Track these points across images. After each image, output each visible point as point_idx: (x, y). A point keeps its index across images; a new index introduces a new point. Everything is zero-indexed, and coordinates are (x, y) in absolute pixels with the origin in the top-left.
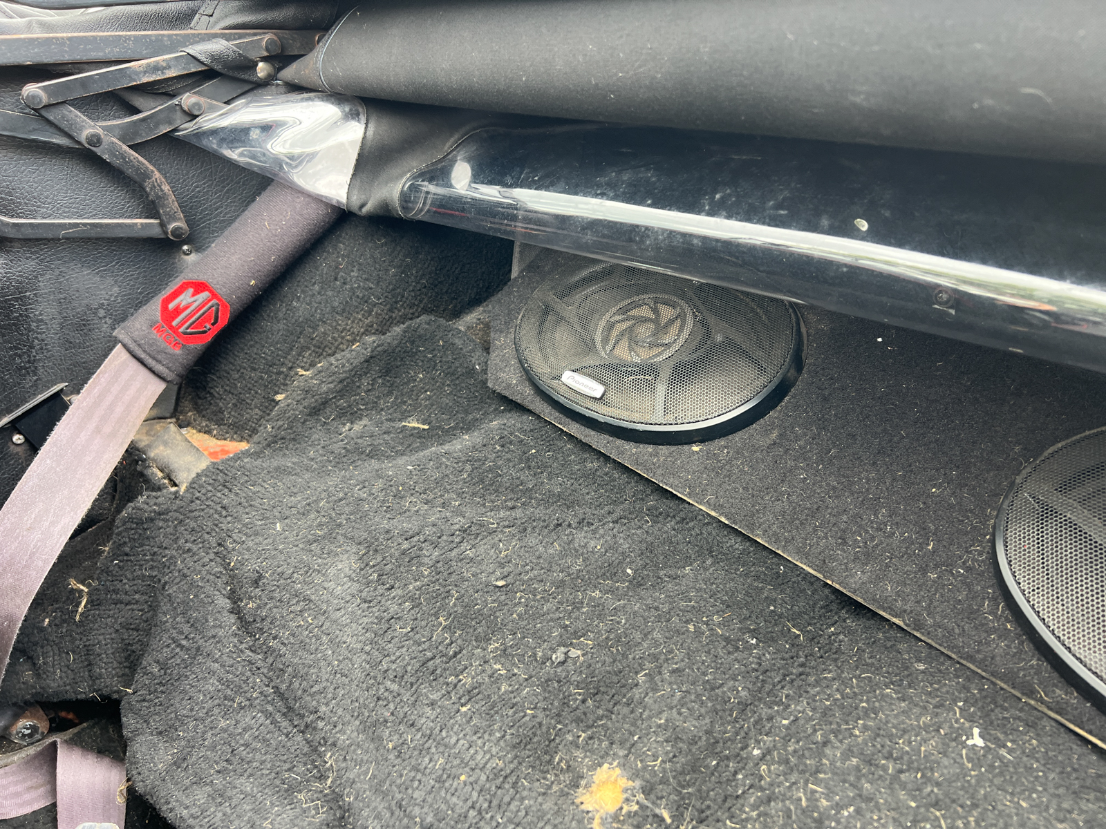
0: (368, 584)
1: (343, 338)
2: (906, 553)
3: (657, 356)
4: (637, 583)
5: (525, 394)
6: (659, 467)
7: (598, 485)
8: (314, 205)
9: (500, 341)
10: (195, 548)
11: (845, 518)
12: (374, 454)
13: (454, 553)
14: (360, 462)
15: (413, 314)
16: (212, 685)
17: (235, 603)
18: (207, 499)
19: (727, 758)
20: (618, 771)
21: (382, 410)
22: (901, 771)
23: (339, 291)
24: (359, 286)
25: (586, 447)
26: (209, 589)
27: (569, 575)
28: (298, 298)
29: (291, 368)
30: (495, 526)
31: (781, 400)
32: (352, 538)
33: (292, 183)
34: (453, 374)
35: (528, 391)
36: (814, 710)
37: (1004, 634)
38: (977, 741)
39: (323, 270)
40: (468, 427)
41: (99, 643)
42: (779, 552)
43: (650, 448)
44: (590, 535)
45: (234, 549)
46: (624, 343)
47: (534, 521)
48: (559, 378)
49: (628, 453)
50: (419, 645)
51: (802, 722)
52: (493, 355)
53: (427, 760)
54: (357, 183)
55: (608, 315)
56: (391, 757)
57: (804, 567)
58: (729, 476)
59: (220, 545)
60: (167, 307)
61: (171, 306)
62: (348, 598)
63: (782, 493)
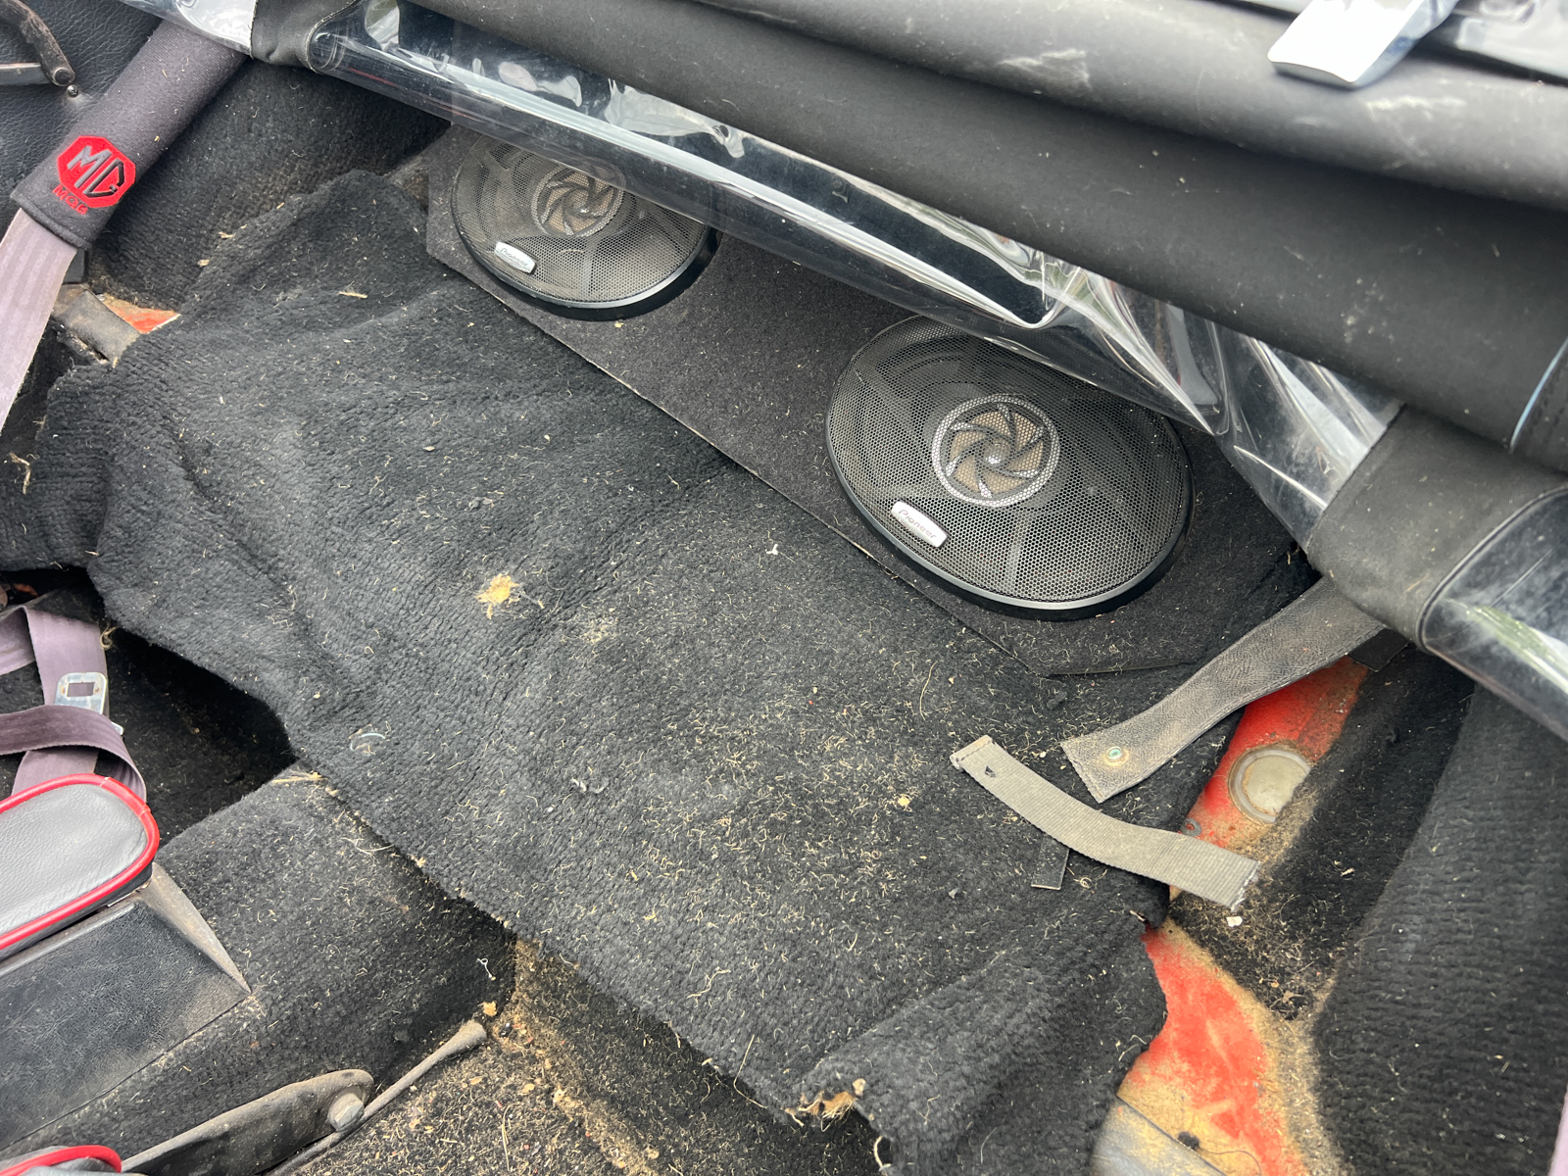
0: (311, 450)
1: (265, 197)
2: (769, 419)
3: (587, 229)
4: (551, 448)
5: (463, 263)
6: (586, 342)
7: (532, 359)
8: (214, 49)
9: (438, 201)
10: (139, 421)
11: (729, 390)
12: (311, 325)
13: (389, 424)
14: (297, 335)
15: (341, 168)
16: (178, 542)
17: (189, 471)
18: (144, 373)
19: (592, 568)
20: (509, 578)
21: (317, 277)
22: (712, 571)
23: (255, 145)
24: (277, 139)
25: (524, 321)
26: (160, 459)
27: (493, 441)
28: (210, 152)
29: (211, 231)
30: (428, 398)
31: (695, 279)
32: (294, 410)
33: (186, 23)
34: (390, 237)
35: (467, 260)
36: (660, 535)
37: (823, 481)
38: (774, 552)
39: (233, 120)
40: (408, 296)
41: (52, 514)
42: (677, 419)
43: (579, 324)
44: (515, 407)
45: (180, 422)
46: (557, 216)
47: (465, 393)
48: (492, 248)
49: (561, 328)
50: (358, 498)
51: (650, 542)
52: (431, 217)
53: (367, 580)
54: (261, 26)
55: (544, 181)
56: (340, 581)
57: (696, 432)
58: (644, 352)
59: (165, 417)
60: (65, 168)
61: (70, 165)
62: (294, 462)
63: (685, 368)
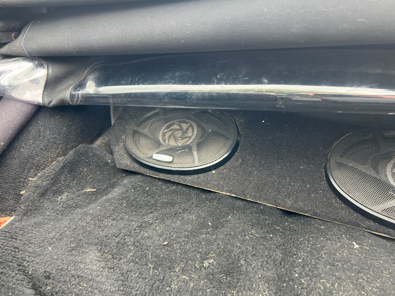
0: (108, 261)
1: (47, 160)
2: (301, 190)
3: (187, 142)
5: (136, 167)
6: (202, 182)
7: (180, 195)
8: (26, 106)
9: (116, 149)
10: (5, 271)
11: (276, 184)
12: (77, 206)
13: (139, 237)
14: (72, 212)
15: (75, 145)
17: (36, 290)
18: (4, 246)
19: (288, 281)
21: (72, 187)
22: (343, 265)
23: (42, 141)
24: (51, 137)
26: (20, 288)
27: (189, 232)
28: (23, 147)
29: (25, 179)
30: (151, 221)
31: (238, 148)
32: (91, 244)
33: (13, 97)
34: (99, 166)
35: (137, 165)
36: (306, 253)
38: (356, 246)
39: (33, 133)
40: (113, 186)
42: (258, 202)
43: (196, 176)
44: (189, 214)
45: (29, 265)
46: (172, 140)
47: (166, 215)
48: (151, 157)
49: (188, 180)
50: (146, 279)
51: (305, 259)
52: (115, 155)
54: (46, 93)
55: (162, 130)
57: (268, 205)
58: (230, 179)
59: (19, 265)
62: (101, 269)
63: (251, 181)
